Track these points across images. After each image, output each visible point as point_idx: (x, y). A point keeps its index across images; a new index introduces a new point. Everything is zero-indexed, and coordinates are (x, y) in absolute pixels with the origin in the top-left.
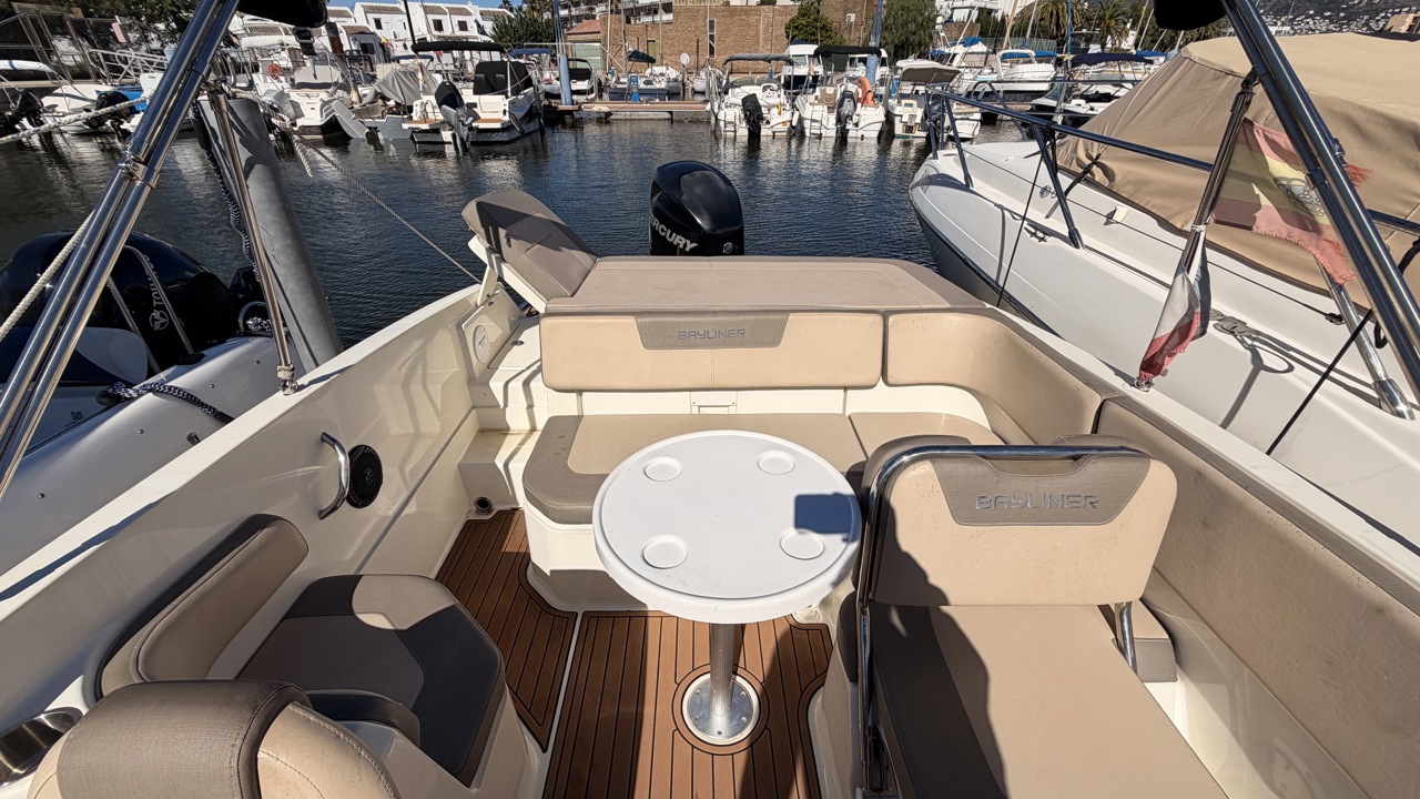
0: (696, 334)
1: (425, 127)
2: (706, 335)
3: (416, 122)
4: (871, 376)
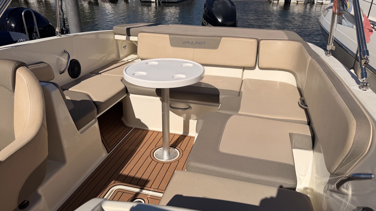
0: (189, 42)
2: (192, 43)
4: (252, 63)
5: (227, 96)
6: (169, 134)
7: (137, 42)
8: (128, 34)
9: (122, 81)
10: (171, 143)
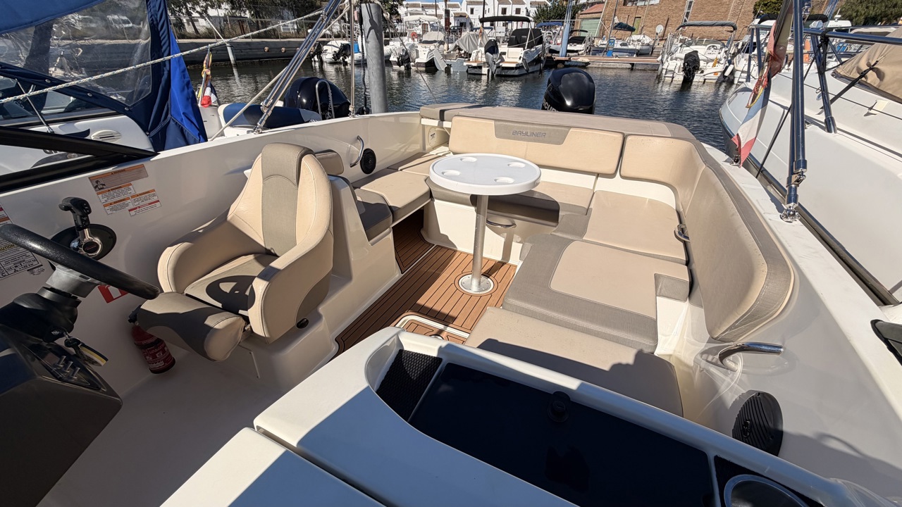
0: (521, 133)
1: (475, 64)
2: (526, 134)
3: (472, 62)
4: (610, 168)
5: (569, 213)
6: (482, 258)
7: (449, 129)
8: (442, 119)
9: (425, 181)
10: (483, 271)
